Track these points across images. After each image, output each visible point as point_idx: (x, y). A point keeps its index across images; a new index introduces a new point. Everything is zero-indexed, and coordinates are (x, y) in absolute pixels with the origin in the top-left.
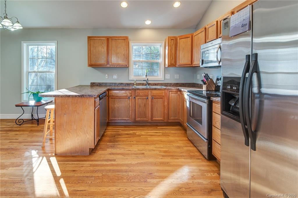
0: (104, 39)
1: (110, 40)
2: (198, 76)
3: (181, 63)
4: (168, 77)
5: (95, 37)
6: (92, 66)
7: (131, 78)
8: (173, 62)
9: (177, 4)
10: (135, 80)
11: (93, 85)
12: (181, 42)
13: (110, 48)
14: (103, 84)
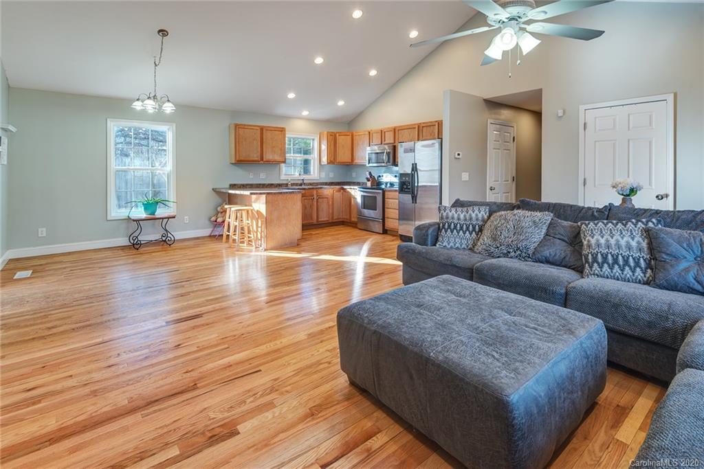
0: (257, 128)
1: (265, 131)
2: (354, 175)
3: (341, 161)
4: (323, 175)
5: (245, 125)
6: (240, 162)
7: (283, 177)
8: (332, 159)
9: (341, 103)
10: (289, 179)
11: (233, 186)
12: (341, 140)
13: (264, 140)
14: (247, 185)
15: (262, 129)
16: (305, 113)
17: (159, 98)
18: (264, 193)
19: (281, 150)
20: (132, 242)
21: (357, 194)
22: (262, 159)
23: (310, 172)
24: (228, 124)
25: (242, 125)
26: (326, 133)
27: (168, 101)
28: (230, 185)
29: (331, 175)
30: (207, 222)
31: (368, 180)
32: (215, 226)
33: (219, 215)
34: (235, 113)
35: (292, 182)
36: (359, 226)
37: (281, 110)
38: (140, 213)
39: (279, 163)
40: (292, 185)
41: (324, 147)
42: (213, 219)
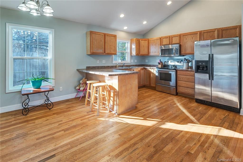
0: (102, 34)
1: (106, 36)
2: (147, 61)
3: (142, 54)
4: (132, 61)
5: (96, 32)
6: (93, 54)
7: (114, 62)
8: (138, 53)
9: (145, 23)
10: (117, 63)
11: (89, 68)
12: (142, 42)
13: (106, 42)
14: (96, 67)
15: (105, 35)
16: (125, 28)
17: (41, 3)
18: (116, 75)
19: (114, 47)
20: (24, 106)
21: (155, 71)
22: (105, 52)
23: (126, 60)
24: (86, 32)
25: (94, 32)
26: (135, 39)
27: (48, 5)
28: (87, 67)
29: (136, 61)
30: (74, 90)
31: (159, 64)
32: (78, 92)
33: (81, 85)
34: (89, 25)
35: (119, 65)
36: (157, 89)
37: (113, 26)
38: (29, 88)
39: (112, 54)
40: (119, 66)
41: (134, 46)
42: (78, 88)
